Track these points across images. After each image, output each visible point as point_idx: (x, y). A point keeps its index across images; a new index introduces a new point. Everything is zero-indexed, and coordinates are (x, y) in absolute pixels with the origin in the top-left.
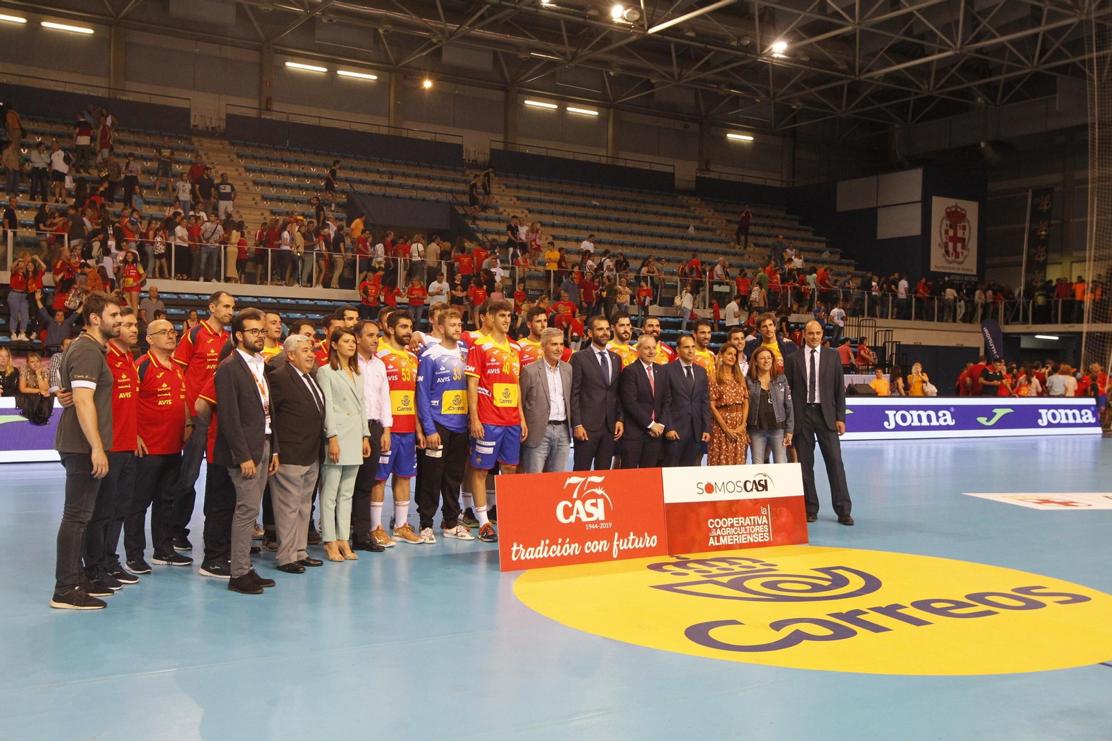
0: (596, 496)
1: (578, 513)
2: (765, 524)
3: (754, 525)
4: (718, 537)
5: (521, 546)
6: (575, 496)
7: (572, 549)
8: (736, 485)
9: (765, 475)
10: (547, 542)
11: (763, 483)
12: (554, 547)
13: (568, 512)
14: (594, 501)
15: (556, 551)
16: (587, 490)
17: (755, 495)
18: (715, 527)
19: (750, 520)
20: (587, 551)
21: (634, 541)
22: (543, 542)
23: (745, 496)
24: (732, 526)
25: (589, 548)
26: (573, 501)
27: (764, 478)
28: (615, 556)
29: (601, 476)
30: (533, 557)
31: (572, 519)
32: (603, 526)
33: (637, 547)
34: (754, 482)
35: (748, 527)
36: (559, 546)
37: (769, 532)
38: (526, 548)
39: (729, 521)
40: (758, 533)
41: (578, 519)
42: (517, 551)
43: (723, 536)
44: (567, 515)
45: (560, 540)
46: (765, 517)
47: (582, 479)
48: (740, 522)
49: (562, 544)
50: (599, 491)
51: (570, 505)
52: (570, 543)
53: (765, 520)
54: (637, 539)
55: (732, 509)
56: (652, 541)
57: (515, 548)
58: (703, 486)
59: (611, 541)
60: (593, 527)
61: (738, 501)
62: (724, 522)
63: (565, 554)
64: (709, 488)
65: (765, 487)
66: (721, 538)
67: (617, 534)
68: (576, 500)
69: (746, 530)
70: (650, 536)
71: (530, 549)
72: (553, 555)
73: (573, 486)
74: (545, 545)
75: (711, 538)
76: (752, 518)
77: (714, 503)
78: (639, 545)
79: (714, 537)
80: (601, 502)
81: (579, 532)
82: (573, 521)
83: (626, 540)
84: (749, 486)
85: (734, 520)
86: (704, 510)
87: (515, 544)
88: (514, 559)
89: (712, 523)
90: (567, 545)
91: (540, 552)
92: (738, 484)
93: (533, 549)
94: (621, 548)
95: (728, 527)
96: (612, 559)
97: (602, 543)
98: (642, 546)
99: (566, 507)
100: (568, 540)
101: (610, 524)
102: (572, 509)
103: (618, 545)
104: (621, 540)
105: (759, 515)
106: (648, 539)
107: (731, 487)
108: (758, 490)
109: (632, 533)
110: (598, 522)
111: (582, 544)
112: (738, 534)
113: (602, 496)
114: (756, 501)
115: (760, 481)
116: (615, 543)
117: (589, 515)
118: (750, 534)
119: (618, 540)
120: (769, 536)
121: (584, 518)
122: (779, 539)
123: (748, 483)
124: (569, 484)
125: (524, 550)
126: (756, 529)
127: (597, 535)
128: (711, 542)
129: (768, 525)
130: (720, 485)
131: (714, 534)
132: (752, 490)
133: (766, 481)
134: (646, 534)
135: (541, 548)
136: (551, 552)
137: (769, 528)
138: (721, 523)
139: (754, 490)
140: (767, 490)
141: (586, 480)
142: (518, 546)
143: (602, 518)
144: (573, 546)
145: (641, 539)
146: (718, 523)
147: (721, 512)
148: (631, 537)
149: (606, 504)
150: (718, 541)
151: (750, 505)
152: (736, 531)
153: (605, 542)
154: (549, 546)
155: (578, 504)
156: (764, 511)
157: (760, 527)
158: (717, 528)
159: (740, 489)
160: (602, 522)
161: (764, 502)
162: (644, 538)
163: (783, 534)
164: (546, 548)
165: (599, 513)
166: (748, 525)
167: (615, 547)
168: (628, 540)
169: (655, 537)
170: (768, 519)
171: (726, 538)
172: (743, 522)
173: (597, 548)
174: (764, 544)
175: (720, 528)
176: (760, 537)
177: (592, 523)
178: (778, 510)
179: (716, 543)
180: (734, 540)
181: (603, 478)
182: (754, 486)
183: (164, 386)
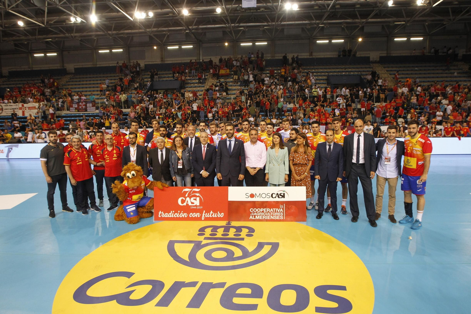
0: (196, 196)
1: (187, 202)
2: (281, 212)
3: (275, 212)
4: (255, 216)
5: (163, 212)
6: (187, 196)
7: (185, 215)
8: (267, 195)
9: (284, 191)
10: (174, 212)
11: (282, 194)
12: (176, 214)
13: (183, 201)
14: (195, 198)
15: (177, 215)
16: (192, 194)
17: (277, 199)
18: (253, 212)
19: (273, 210)
21: (212, 214)
22: (171, 212)
23: (271, 199)
24: (263, 212)
25: (191, 215)
26: (186, 198)
28: (203, 219)
30: (167, 217)
31: (185, 204)
32: (198, 207)
33: (214, 217)
34: (277, 194)
35: (271, 213)
36: (178, 214)
37: (283, 215)
39: (261, 210)
40: (277, 215)
41: (187, 204)
42: (161, 214)
43: (258, 216)
44: (183, 203)
45: (179, 212)
46: (281, 209)
47: (190, 190)
48: (267, 210)
49: (180, 213)
50: (198, 195)
51: (184, 199)
52: (183, 213)
53: (281, 210)
54: (214, 214)
55: (263, 205)
56: (222, 215)
57: (160, 213)
58: (249, 195)
59: (201, 213)
60: (194, 208)
61: (267, 202)
62: (259, 210)
63: (181, 217)
64: (252, 196)
65: (283, 196)
66: (256, 216)
67: (204, 211)
68: (187, 197)
69: (270, 214)
70: (221, 213)
72: (175, 217)
73: (186, 192)
74: (172, 213)
75: (251, 216)
76: (274, 209)
77: (254, 202)
78: (215, 216)
79: (252, 216)
80: (198, 199)
81: (187, 209)
83: (209, 214)
84: (274, 196)
85: (264, 210)
86: (248, 205)
87: (160, 211)
88: (159, 216)
89: (252, 210)
90: (182, 214)
91: (171, 215)
93: (167, 214)
94: (206, 216)
95: (260, 212)
96: (202, 220)
97: (197, 214)
98: (216, 217)
99: (182, 199)
100: (182, 212)
101: (202, 207)
103: (205, 215)
104: (206, 214)
105: (279, 208)
106: (219, 214)
107: (264, 196)
108: (279, 197)
109: (212, 211)
110: (196, 206)
111: (188, 214)
112: (266, 215)
113: (199, 196)
114: (278, 202)
115: (280, 194)
116: (203, 214)
117: (192, 203)
118: (272, 216)
119: (205, 213)
120: (283, 217)
121: (190, 204)
122: (289, 219)
123: (274, 195)
124: (184, 191)
125: (164, 214)
126: (276, 214)
127: (195, 211)
129: (283, 212)
130: (258, 195)
131: (253, 214)
133: (284, 194)
134: (218, 212)
135: (171, 214)
136: (175, 216)
137: (283, 214)
138: (257, 210)
139: (277, 198)
140: (284, 197)
141: (192, 190)
142: (161, 212)
143: (198, 204)
144: (184, 214)
145: (216, 214)
146: (255, 210)
147: (257, 206)
148: (211, 212)
149: (200, 199)
150: (255, 217)
151: (274, 204)
152: (264, 214)
153: (199, 214)
154: (174, 213)
155: (188, 199)
156: (281, 206)
157: (279, 213)
158: (254, 212)
159: (269, 197)
160: (198, 206)
161: (282, 203)
162: (217, 213)
163: (292, 217)
164: (173, 214)
165: (197, 203)
166: (272, 212)
167: (203, 216)
168: (210, 214)
169: (223, 214)
170: (283, 210)
171: (259, 216)
172: (269, 210)
173: (195, 216)
174: (280, 220)
175: (256, 212)
176: (278, 217)
177: (193, 206)
178: (290, 206)
179: (253, 218)
180: (263, 218)
181: (200, 189)
182: (277, 196)
183: (106, 156)
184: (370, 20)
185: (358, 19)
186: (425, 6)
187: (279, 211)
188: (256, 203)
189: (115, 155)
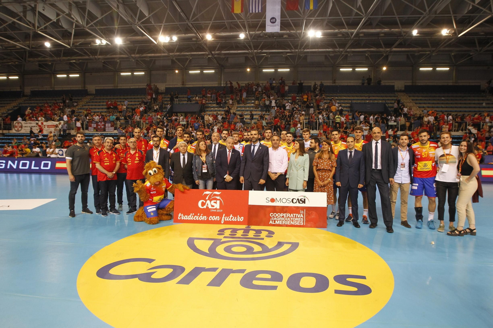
0: (217, 199)
1: (208, 205)
2: (302, 217)
3: (296, 217)
4: (275, 221)
6: (207, 198)
7: (204, 218)
8: (287, 200)
9: (305, 197)
10: (193, 214)
11: (303, 200)
12: (196, 216)
13: (203, 204)
14: (215, 201)
15: (197, 218)
16: (213, 196)
17: (298, 205)
18: (273, 216)
19: (293, 215)
20: (210, 219)
21: (232, 218)
22: (191, 214)
23: (292, 205)
24: (283, 217)
25: (211, 218)
26: (206, 201)
27: (304, 198)
28: (222, 223)
29: (219, 192)
30: (186, 219)
31: (205, 207)
32: (218, 211)
33: (233, 220)
34: (298, 199)
35: (292, 218)
36: (198, 216)
37: (303, 221)
38: (184, 215)
39: (281, 215)
40: (297, 221)
41: (207, 207)
42: (181, 216)
43: (277, 221)
44: (203, 206)
45: (199, 214)
46: (302, 215)
47: (211, 193)
48: (288, 215)
49: (199, 216)
50: (218, 198)
51: (205, 202)
53: (302, 216)
54: (234, 217)
55: (284, 210)
56: (241, 219)
57: (180, 215)
58: (269, 199)
59: (221, 217)
60: (214, 211)
61: (288, 207)
62: (279, 215)
63: (200, 220)
64: (273, 200)
65: (304, 202)
66: (276, 221)
67: (224, 215)
69: (290, 219)
70: (240, 217)
71: (186, 216)
72: (195, 219)
73: (207, 195)
74: (192, 215)
75: (271, 221)
76: (295, 214)
77: (274, 207)
79: (272, 221)
80: (218, 202)
81: (207, 212)
82: (205, 208)
83: (228, 217)
84: (295, 201)
85: (285, 215)
86: (268, 209)
87: (180, 214)
88: (179, 219)
89: (272, 215)
90: (202, 216)
91: (190, 217)
92: (289, 200)
93: (187, 216)
94: (226, 220)
95: (280, 217)
96: (221, 224)
97: (217, 217)
98: (236, 220)
99: (203, 202)
100: (202, 214)
101: (222, 211)
102: (206, 203)
103: (224, 219)
104: (226, 217)
105: (299, 213)
106: (239, 218)
107: (284, 201)
108: (299, 203)
109: (231, 215)
110: (216, 209)
111: (208, 216)
112: (286, 221)
113: (219, 200)
114: (298, 207)
115: (301, 199)
116: (223, 218)
117: (212, 206)
118: (292, 221)
119: (225, 217)
120: (304, 223)
121: (210, 207)
122: (309, 225)
123: (294, 200)
124: (205, 194)
125: (183, 216)
126: (296, 219)
127: (215, 214)
128: (271, 222)
129: (304, 218)
130: (278, 199)
131: (273, 219)
132: (296, 203)
133: (305, 199)
134: (238, 216)
135: (190, 216)
136: (194, 218)
138: (277, 215)
139: (297, 203)
140: (305, 203)
141: (212, 193)
142: (181, 214)
143: (218, 207)
145: (236, 218)
146: (275, 215)
147: (278, 210)
148: (231, 216)
149: (221, 203)
150: (275, 222)
151: (294, 209)
152: (285, 219)
153: (219, 217)
154: (194, 216)
155: (208, 202)
156: (302, 212)
157: (299, 218)
158: (274, 217)
159: (289, 202)
160: (218, 209)
161: (303, 208)
162: (237, 217)
163: (312, 223)
164: (193, 216)
165: (217, 206)
166: (292, 217)
167: (223, 219)
168: (229, 218)
169: (243, 218)
170: (303, 216)
171: (279, 221)
172: (289, 216)
173: (214, 219)
174: (300, 226)
175: (276, 217)
176: (298, 223)
177: (213, 209)
178: (310, 212)
179: (273, 223)
180: (283, 223)
181: (220, 193)
182: (298, 201)
183: (129, 159)
184: (394, 49)
185: (382, 48)
186: (450, 36)
187: (299, 217)
188: (277, 207)
189: (137, 158)
